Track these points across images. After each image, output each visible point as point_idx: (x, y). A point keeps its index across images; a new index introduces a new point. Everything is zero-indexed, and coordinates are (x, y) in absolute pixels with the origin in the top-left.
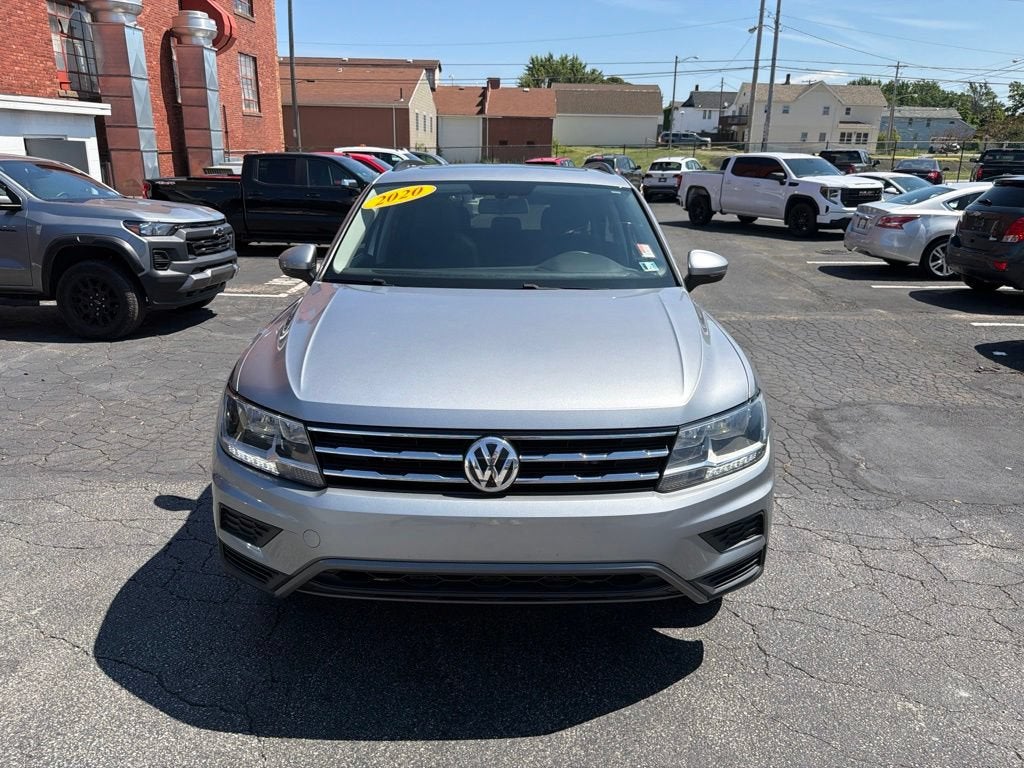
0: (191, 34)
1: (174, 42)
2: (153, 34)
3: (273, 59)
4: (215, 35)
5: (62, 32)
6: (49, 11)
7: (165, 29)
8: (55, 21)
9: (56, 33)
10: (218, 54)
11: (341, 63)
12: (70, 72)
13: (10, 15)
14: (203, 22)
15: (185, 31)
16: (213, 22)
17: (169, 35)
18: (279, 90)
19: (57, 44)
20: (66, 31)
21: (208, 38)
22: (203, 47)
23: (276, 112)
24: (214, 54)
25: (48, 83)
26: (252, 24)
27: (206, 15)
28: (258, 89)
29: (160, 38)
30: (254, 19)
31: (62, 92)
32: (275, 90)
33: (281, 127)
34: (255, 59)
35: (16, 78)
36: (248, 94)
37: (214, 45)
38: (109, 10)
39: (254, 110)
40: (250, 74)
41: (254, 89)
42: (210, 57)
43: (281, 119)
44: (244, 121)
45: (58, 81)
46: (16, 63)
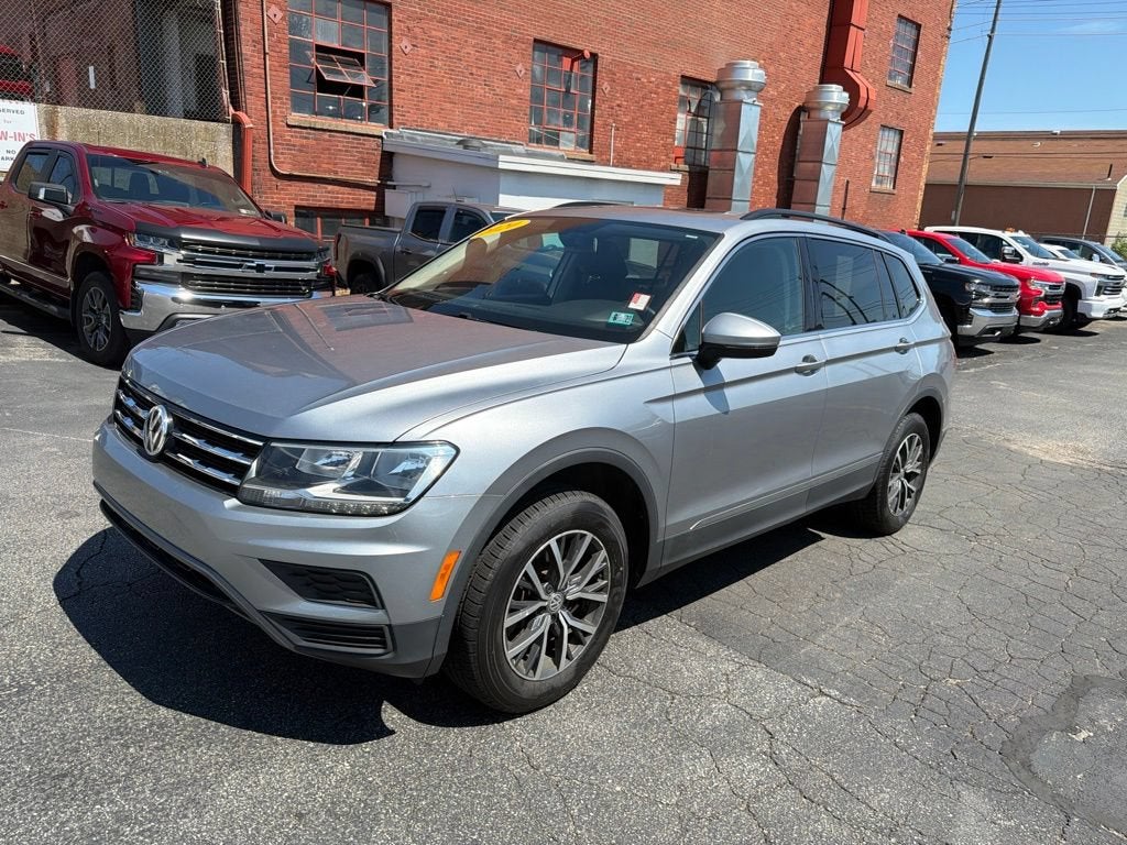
0: (820, 108)
1: (803, 117)
2: (782, 109)
3: (926, 132)
4: (845, 108)
5: (689, 111)
6: (682, 92)
7: (797, 104)
8: (684, 101)
9: (683, 113)
10: (845, 127)
11: (1050, 136)
12: (688, 147)
13: (644, 98)
14: (837, 95)
15: (815, 105)
16: (846, 95)
17: (800, 110)
18: (926, 167)
19: (682, 122)
20: (693, 111)
21: (838, 111)
22: (828, 120)
23: (915, 190)
24: (840, 127)
25: (663, 157)
26: (907, 96)
27: (841, 88)
28: (897, 164)
29: (789, 113)
30: (912, 90)
31: (674, 166)
32: (920, 166)
33: (919, 206)
34: (901, 132)
35: (636, 153)
36: (885, 169)
37: (842, 119)
38: (733, 89)
39: (888, 186)
40: (892, 149)
41: (894, 164)
42: (834, 131)
43: (921, 198)
44: (869, 198)
45: (674, 156)
46: (639, 140)
